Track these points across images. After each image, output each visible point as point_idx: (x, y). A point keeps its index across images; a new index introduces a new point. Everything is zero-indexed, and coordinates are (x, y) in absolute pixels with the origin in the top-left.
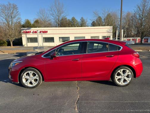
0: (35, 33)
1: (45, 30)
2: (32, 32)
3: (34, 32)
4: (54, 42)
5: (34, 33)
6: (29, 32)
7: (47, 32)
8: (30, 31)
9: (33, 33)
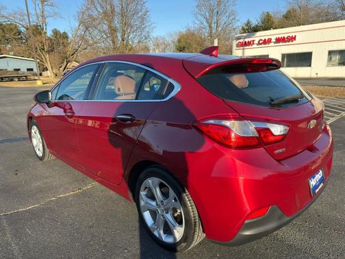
0: (263, 46)
1: (291, 35)
2: (256, 42)
3: (261, 42)
4: (310, 66)
5: (261, 44)
6: (249, 44)
7: (293, 38)
8: (253, 41)
9: (259, 44)
